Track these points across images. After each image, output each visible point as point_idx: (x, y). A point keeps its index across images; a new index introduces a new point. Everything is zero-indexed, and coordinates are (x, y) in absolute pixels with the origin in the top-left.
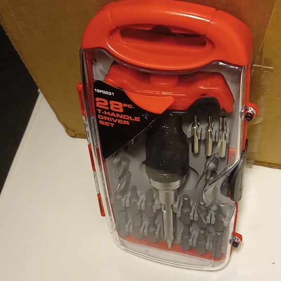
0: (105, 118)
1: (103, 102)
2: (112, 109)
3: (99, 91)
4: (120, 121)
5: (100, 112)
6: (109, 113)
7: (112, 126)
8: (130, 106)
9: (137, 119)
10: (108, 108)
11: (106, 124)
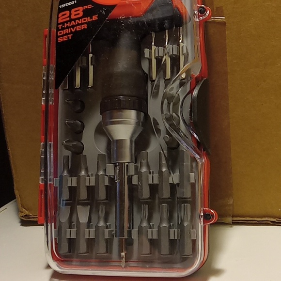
0: (65, 31)
1: (65, 14)
2: (73, 17)
3: (63, 6)
4: (78, 28)
5: (60, 28)
6: (69, 25)
7: (70, 38)
8: (89, 7)
9: (95, 18)
10: (69, 19)
11: (65, 38)
